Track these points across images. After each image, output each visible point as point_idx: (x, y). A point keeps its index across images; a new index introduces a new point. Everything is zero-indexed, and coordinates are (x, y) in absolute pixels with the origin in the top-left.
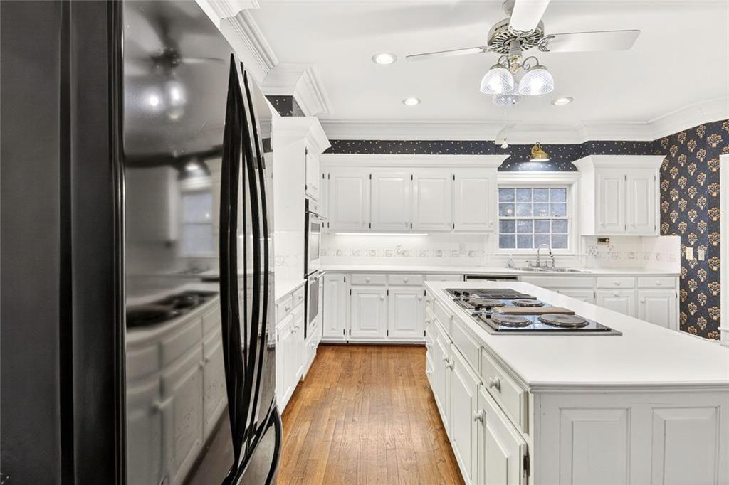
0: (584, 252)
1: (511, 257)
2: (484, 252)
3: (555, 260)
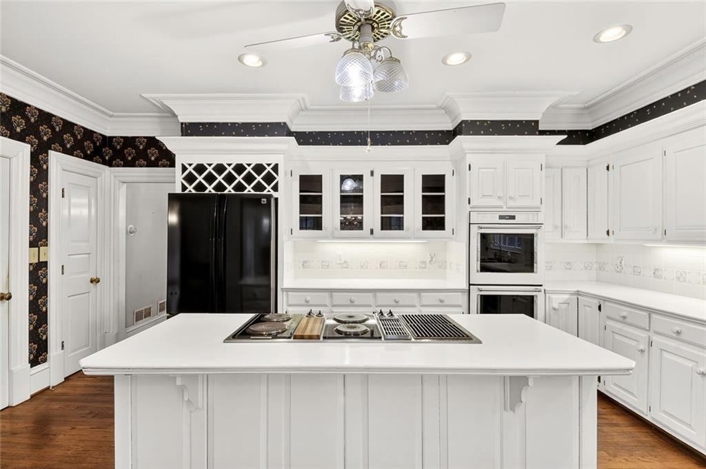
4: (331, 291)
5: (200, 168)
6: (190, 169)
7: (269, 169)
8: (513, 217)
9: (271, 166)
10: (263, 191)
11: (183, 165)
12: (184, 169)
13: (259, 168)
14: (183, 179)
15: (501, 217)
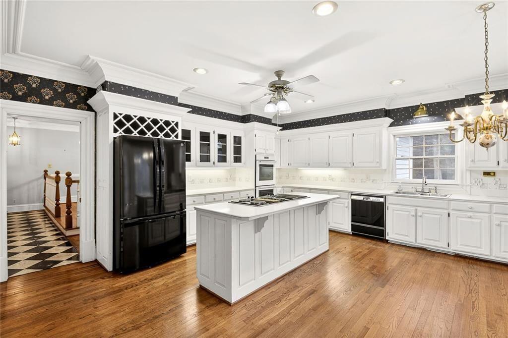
0: (468, 183)
1: (400, 184)
2: (383, 180)
3: (438, 188)
4: (205, 195)
5: (128, 118)
6: (120, 117)
7: (173, 124)
8: (268, 158)
9: (175, 123)
10: (169, 137)
11: (114, 113)
12: (115, 116)
13: (167, 123)
14: (115, 123)
15: (265, 158)
